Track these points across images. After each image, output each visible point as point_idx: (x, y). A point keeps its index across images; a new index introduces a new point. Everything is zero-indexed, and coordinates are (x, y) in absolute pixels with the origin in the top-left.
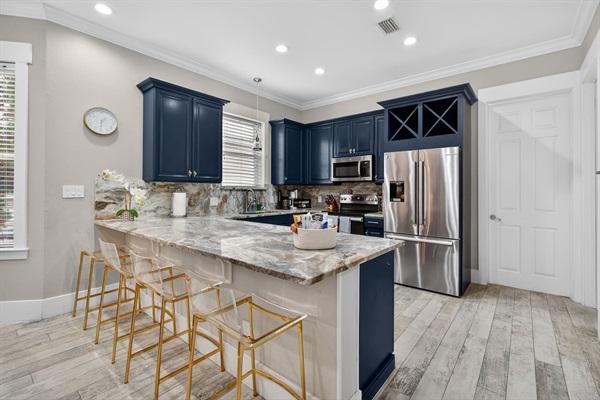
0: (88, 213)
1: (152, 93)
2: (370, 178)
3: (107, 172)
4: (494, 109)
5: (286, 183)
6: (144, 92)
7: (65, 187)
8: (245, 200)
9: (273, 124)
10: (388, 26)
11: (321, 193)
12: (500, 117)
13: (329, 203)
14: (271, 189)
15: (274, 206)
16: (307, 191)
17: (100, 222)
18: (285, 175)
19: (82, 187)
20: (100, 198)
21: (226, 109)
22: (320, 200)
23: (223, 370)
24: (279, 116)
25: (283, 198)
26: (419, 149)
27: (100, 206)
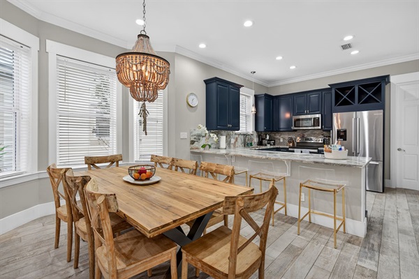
0: (188, 146)
1: (214, 85)
2: (320, 128)
3: (200, 125)
4: (401, 87)
5: (265, 131)
6: (206, 84)
7: (181, 133)
8: (245, 140)
9: (256, 97)
10: (346, 47)
11: (282, 136)
12: (405, 92)
13: (290, 142)
14: (255, 134)
15: (256, 144)
16: (273, 135)
17: (192, 150)
18: (265, 126)
19: (186, 133)
20: (192, 139)
21: (242, 91)
22: (282, 141)
23: (286, 215)
24: (262, 92)
25: (263, 139)
26: (356, 111)
27: (192, 142)
